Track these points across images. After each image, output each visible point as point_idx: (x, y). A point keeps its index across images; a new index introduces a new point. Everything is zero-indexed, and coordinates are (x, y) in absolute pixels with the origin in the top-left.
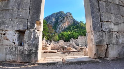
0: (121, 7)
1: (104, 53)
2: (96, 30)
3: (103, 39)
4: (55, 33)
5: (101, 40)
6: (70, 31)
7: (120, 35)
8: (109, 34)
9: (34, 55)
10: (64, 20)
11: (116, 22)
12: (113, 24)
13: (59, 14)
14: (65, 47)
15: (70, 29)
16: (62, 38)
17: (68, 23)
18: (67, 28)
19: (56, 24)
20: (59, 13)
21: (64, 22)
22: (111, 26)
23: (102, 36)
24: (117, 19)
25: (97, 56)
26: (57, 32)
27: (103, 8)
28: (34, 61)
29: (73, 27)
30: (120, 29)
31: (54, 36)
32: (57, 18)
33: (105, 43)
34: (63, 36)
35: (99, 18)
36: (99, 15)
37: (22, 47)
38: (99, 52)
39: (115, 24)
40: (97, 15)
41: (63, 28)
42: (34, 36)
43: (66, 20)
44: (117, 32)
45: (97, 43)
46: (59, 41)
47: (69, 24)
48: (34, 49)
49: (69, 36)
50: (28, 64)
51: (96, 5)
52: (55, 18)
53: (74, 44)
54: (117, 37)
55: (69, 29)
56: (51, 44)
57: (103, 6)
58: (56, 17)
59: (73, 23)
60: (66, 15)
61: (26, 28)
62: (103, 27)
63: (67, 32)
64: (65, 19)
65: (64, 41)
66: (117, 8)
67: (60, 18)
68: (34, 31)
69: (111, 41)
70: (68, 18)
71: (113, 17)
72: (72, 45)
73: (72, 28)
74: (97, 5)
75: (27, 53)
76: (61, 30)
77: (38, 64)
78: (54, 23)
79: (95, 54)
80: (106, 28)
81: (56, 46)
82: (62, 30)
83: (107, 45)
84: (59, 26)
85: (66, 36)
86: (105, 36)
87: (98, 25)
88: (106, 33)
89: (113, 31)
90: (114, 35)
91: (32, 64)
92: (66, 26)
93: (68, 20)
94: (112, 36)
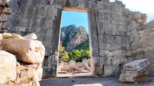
0: (117, 37)
1: (101, 71)
2: (95, 55)
3: (99, 62)
4: (65, 51)
5: (98, 62)
6: (83, 49)
7: (115, 59)
8: (104, 58)
9: (54, 72)
10: (75, 35)
11: (111, 49)
12: (108, 51)
13: (70, 28)
14: (76, 68)
15: (84, 47)
16: (74, 58)
17: (80, 39)
18: (79, 45)
19: (66, 40)
20: (70, 26)
21: (76, 38)
22: (107, 53)
23: (99, 60)
24: (112, 47)
25: (96, 73)
26: (67, 49)
27: (101, 39)
28: (54, 76)
29: (87, 43)
30: (114, 54)
31: (64, 55)
32: (67, 33)
33: (101, 65)
34: (74, 56)
35: (98, 47)
36: (97, 45)
37: (46, 67)
38: (97, 71)
39: (110, 51)
40: (96, 45)
41: (75, 46)
42: (54, 60)
43: (79, 36)
44: (112, 57)
45: (95, 64)
46: (69, 61)
47: (82, 41)
48: (54, 68)
49: (82, 55)
50: (50, 77)
51: (95, 38)
52: (65, 33)
53: (87, 65)
54: (111, 60)
55: (82, 47)
56: (60, 65)
57: (101, 38)
58: (66, 31)
59: (87, 39)
60: (79, 30)
61: (49, 54)
62: (100, 53)
63: (80, 50)
64: (78, 34)
65: (75, 62)
66: (113, 38)
67: (72, 33)
68: (55, 56)
69: (106, 63)
70: (80, 33)
71: (108, 45)
72: (84, 66)
73: (85, 45)
74: (97, 38)
75: (50, 70)
76: (72, 48)
77: (57, 77)
78: (63, 38)
79: (94, 72)
80: (103, 54)
81: (67, 68)
82: (74, 47)
83: (103, 66)
84: (70, 42)
85: (78, 55)
86: (102, 60)
87: (96, 52)
88: (102, 57)
89: (108, 56)
90: (109, 59)
91: (53, 78)
92: (78, 42)
93: (80, 36)
94: (107, 60)
